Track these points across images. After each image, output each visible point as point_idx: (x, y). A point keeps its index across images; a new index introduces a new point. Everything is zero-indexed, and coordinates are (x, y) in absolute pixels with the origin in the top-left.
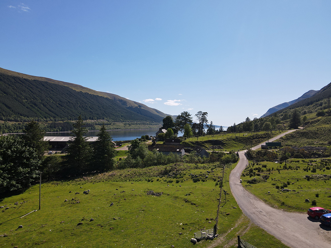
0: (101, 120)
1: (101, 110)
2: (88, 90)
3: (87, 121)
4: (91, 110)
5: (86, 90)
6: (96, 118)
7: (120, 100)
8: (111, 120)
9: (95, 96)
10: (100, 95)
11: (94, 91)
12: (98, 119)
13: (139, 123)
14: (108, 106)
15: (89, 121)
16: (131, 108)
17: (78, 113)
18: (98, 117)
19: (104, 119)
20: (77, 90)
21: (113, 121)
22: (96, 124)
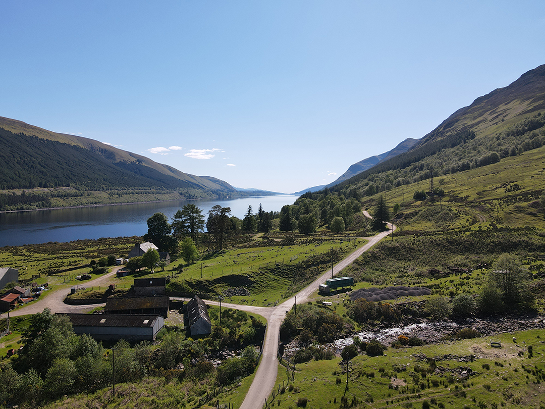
0: (63, 188)
1: (63, 169)
2: (38, 131)
3: (35, 190)
4: (43, 169)
5: (34, 131)
6: (52, 184)
7: (102, 150)
8: (83, 188)
9: (52, 142)
10: (61, 141)
11: (50, 134)
12: (56, 185)
13: (137, 191)
14: (77, 160)
15: (38, 191)
16: (123, 164)
17: (14, 176)
18: (56, 183)
19: (68, 186)
20: (14, 131)
21: (87, 189)
22: (53, 196)
